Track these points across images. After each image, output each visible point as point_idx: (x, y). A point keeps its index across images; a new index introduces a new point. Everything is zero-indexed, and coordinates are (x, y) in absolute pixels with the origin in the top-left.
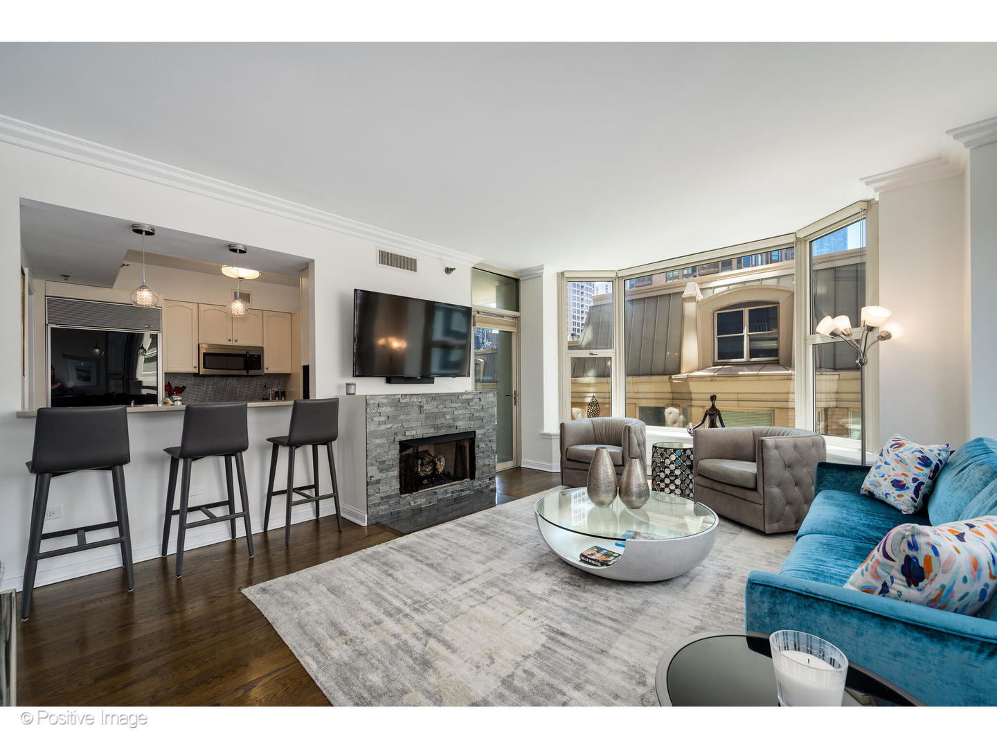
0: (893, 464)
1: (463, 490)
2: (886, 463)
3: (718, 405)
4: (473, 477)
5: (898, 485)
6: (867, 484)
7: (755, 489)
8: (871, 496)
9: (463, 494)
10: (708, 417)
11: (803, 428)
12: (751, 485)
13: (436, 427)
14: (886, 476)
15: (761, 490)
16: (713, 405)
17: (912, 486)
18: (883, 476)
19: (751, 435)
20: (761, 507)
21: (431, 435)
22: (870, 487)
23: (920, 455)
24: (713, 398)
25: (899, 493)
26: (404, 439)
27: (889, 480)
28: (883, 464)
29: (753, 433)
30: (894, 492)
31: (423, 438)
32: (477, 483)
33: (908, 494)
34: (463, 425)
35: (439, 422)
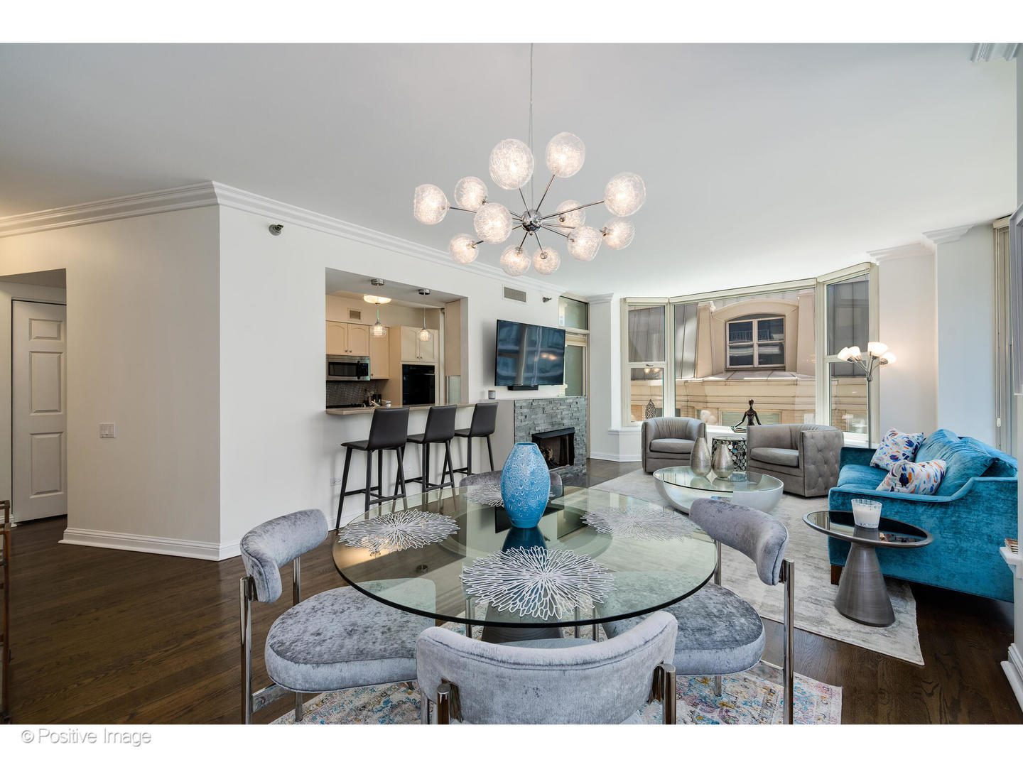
0: (891, 446)
1: (567, 473)
2: (886, 446)
3: (754, 407)
4: (572, 463)
5: (894, 458)
6: (875, 459)
7: (798, 467)
8: (877, 466)
9: (568, 476)
10: (747, 417)
11: (822, 424)
12: (795, 464)
13: (552, 424)
14: (886, 454)
15: (801, 467)
16: (751, 408)
17: (903, 458)
20: (802, 479)
21: (549, 430)
22: (876, 461)
23: (907, 440)
24: (751, 402)
25: (894, 463)
26: (534, 432)
27: (889, 456)
28: (884, 447)
30: (891, 462)
31: (544, 433)
32: (575, 468)
34: (567, 423)
35: (554, 420)
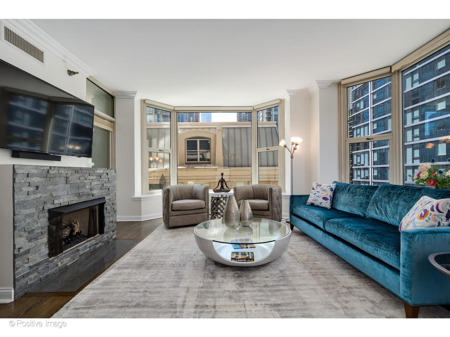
0: (322, 192)
1: (97, 244)
2: (318, 192)
4: (102, 232)
5: (325, 199)
6: (310, 200)
7: (268, 210)
8: (312, 205)
12: (267, 208)
13: (79, 195)
14: (320, 197)
15: (270, 210)
16: (222, 177)
17: (329, 198)
18: (318, 197)
19: (252, 188)
20: (271, 217)
22: (312, 201)
23: (330, 188)
24: (222, 174)
25: (326, 201)
27: (321, 198)
28: (317, 192)
29: (253, 187)
30: (324, 201)
32: (105, 236)
33: (329, 201)
34: (97, 193)
35: (81, 191)
